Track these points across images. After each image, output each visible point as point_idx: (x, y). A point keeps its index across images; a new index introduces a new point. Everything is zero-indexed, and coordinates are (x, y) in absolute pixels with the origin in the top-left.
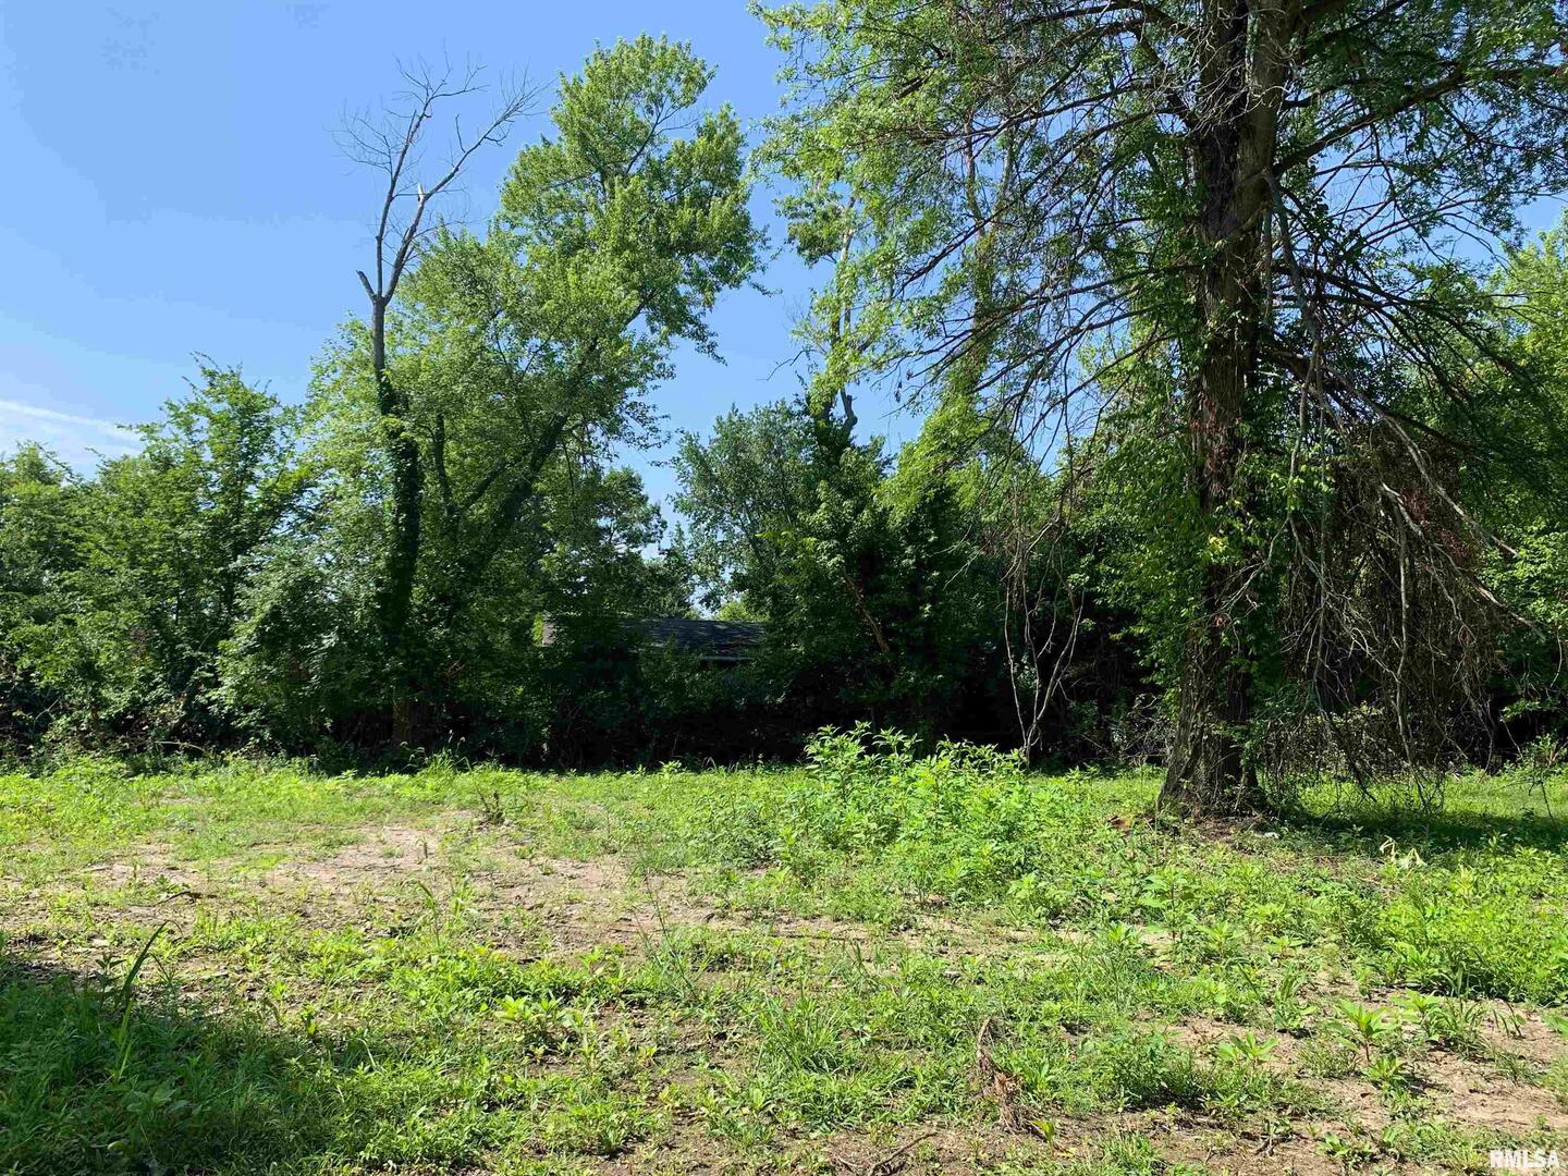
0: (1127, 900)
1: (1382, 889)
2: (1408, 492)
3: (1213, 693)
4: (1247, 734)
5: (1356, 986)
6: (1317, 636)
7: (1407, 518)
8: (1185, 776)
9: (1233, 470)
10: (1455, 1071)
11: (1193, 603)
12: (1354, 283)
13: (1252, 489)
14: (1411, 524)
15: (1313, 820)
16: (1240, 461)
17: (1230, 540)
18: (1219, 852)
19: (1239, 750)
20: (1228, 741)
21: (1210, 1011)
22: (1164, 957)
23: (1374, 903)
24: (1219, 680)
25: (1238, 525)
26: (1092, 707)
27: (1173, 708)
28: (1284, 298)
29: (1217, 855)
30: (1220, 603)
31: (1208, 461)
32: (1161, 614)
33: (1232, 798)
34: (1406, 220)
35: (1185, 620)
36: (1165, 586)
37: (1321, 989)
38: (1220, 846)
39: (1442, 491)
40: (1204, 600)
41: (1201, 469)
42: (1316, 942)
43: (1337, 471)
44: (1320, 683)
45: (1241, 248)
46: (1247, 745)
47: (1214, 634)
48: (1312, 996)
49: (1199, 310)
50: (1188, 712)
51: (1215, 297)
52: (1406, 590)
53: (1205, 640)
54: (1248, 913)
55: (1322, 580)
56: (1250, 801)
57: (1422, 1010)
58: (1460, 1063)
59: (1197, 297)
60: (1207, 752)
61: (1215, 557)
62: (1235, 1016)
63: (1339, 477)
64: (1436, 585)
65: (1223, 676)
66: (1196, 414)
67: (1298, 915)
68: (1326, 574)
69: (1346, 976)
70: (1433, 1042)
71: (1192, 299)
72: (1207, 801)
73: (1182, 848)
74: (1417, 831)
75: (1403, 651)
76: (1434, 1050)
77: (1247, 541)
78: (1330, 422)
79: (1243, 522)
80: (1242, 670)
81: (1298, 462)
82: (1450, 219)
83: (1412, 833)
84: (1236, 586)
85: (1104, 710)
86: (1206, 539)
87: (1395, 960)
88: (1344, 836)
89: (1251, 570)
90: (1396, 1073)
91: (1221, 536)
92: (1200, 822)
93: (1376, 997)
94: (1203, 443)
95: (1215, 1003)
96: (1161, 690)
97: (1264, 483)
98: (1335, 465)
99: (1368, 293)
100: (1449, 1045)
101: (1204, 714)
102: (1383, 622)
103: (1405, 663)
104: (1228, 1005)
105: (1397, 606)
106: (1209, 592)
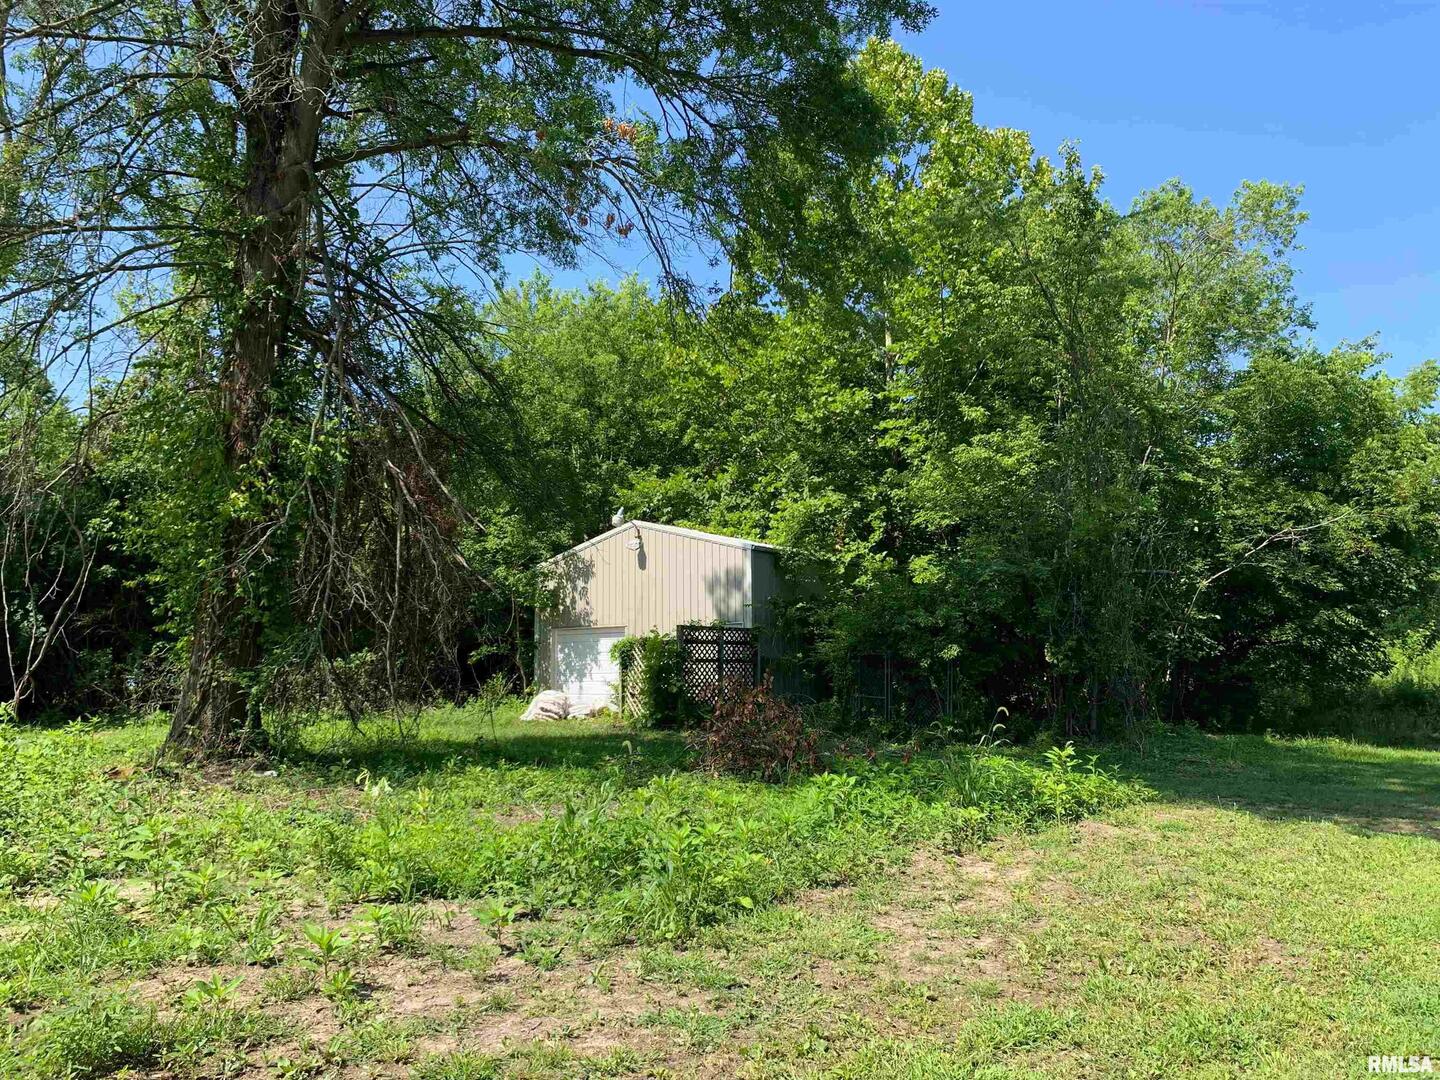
0: (111, 854)
1: (361, 815)
2: (407, 469)
3: (225, 642)
4: (255, 679)
5: (327, 907)
6: (323, 592)
7: (405, 491)
8: (191, 722)
9: (259, 431)
10: (398, 970)
11: (210, 554)
12: (377, 284)
13: (275, 451)
14: (408, 497)
15: (311, 756)
16: (266, 424)
17: (251, 497)
18: (220, 794)
19: (246, 695)
20: (236, 686)
21: (184, 957)
22: (142, 910)
23: (352, 828)
24: (232, 629)
25: (260, 484)
26: (106, 655)
27: (185, 655)
28: (316, 283)
29: (217, 798)
30: (237, 555)
31: (236, 421)
32: (179, 564)
33: (236, 741)
34: (423, 244)
35: (202, 570)
36: (186, 537)
37: (295, 915)
38: (220, 788)
39: (433, 472)
40: (223, 551)
41: (228, 426)
42: (296, 871)
43: (351, 444)
44: (324, 633)
45: (281, 228)
46: (254, 690)
47: (230, 585)
48: (286, 923)
49: (237, 275)
50: (200, 660)
51: (253, 267)
52: (401, 553)
53: (219, 590)
54: (236, 852)
55: (332, 540)
56: (253, 742)
57: (377, 920)
58: (403, 963)
59: (236, 263)
60: (215, 698)
61: (235, 511)
62: (209, 958)
63: (353, 451)
64: (424, 550)
65: (236, 625)
66: (226, 374)
67: (283, 847)
68: (336, 536)
69: (320, 899)
70: (384, 948)
71: (231, 265)
72: (212, 745)
73: (182, 793)
74: (395, 759)
75: (395, 605)
76: (383, 955)
77: (266, 500)
78: (349, 402)
79: (265, 481)
80: (255, 620)
81: (318, 432)
82: (454, 251)
83: (391, 761)
84: (254, 540)
85: (118, 658)
86: (228, 495)
87: (361, 877)
88: (334, 769)
89: (268, 527)
90: (349, 983)
91: (243, 492)
92: (203, 767)
93: (342, 914)
94: (232, 403)
95: (189, 948)
96: (175, 639)
97: (286, 447)
98: (350, 440)
99: (388, 296)
100: (395, 948)
101: (214, 662)
102: (381, 579)
103: (396, 615)
104: (203, 947)
105: (392, 566)
106: (227, 545)
